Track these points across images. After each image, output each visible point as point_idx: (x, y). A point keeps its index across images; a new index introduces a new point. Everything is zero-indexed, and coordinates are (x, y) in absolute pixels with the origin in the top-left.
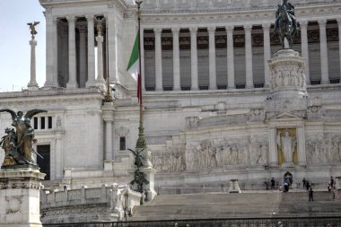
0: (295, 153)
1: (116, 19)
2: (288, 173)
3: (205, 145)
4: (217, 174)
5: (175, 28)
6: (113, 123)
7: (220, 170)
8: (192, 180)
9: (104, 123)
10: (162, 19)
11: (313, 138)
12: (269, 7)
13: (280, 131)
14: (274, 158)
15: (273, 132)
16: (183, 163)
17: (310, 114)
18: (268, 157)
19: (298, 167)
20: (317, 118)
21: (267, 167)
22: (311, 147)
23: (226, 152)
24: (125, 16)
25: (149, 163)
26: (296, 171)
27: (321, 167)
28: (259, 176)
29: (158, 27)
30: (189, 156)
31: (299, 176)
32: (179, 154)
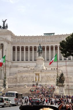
0: (39, 79)
1: (6, 45)
2: (37, 83)
3: (21, 77)
4: (23, 83)
5: (20, 46)
6: (3, 70)
7: (24, 82)
8: (19, 84)
9: (1, 70)
10: (17, 44)
11: (43, 76)
12: (42, 42)
13: (36, 74)
14: (35, 80)
15: (35, 74)
16: (17, 80)
17: (42, 71)
18: (33, 79)
19: (39, 82)
20: (44, 72)
21: (33, 82)
22: (42, 78)
23: (25, 78)
24: (8, 43)
25: (7, 82)
26: (39, 83)
27: (44, 82)
28: (31, 84)
29: (16, 46)
30: (18, 79)
31: (39, 84)
32: (16, 78)
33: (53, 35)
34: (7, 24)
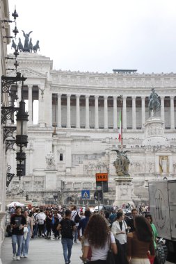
0: (168, 168)
2: (165, 178)
6: (57, 146)
9: (53, 146)
14: (158, 170)
15: (158, 157)
26: (168, 176)
33: (132, 73)
34: (38, 42)
